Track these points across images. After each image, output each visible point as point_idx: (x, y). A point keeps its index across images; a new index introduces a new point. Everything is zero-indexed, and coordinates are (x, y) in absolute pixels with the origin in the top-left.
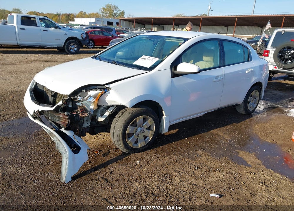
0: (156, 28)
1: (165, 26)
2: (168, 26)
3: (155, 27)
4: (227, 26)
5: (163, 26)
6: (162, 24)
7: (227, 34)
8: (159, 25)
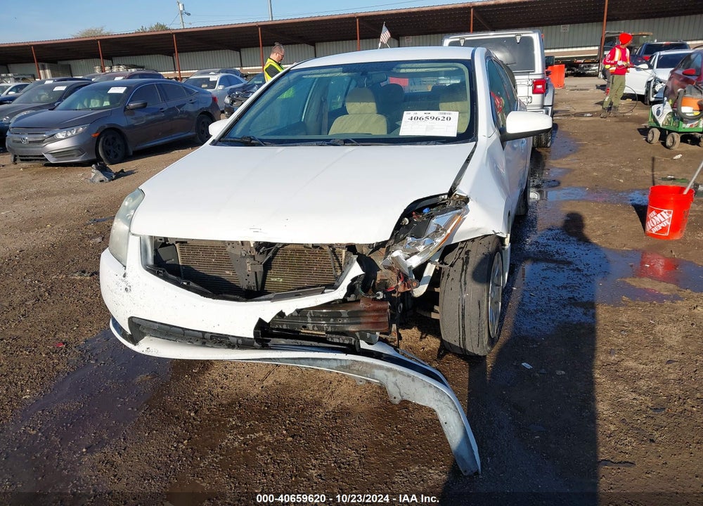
0: (48, 71)
1: (72, 63)
2: (83, 62)
3: (44, 69)
4: (237, 48)
5: (65, 63)
6: (60, 60)
7: (242, 66)
8: (55, 62)
